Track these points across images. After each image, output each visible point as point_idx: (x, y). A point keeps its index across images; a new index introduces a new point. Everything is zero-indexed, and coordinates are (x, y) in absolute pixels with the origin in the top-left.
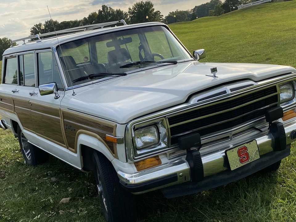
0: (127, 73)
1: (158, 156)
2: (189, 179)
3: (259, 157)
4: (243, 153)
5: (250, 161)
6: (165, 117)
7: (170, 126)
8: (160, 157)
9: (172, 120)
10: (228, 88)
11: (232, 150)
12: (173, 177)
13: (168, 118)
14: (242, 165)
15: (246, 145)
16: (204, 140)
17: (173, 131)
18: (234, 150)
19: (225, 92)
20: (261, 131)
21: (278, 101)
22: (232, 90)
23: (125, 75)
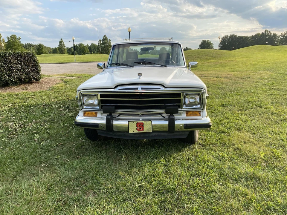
0: (134, 66)
1: (97, 112)
2: (105, 129)
3: (151, 131)
4: (140, 126)
5: (144, 131)
6: (99, 93)
7: (100, 99)
8: (98, 113)
9: (102, 96)
10: (139, 87)
11: (133, 122)
12: (97, 125)
13: (100, 94)
14: (137, 132)
15: (143, 122)
16: (121, 111)
17: (102, 101)
18: (135, 122)
19: (137, 89)
20: (164, 118)
21: (181, 103)
22: (142, 89)
23: (133, 67)
